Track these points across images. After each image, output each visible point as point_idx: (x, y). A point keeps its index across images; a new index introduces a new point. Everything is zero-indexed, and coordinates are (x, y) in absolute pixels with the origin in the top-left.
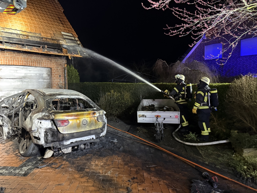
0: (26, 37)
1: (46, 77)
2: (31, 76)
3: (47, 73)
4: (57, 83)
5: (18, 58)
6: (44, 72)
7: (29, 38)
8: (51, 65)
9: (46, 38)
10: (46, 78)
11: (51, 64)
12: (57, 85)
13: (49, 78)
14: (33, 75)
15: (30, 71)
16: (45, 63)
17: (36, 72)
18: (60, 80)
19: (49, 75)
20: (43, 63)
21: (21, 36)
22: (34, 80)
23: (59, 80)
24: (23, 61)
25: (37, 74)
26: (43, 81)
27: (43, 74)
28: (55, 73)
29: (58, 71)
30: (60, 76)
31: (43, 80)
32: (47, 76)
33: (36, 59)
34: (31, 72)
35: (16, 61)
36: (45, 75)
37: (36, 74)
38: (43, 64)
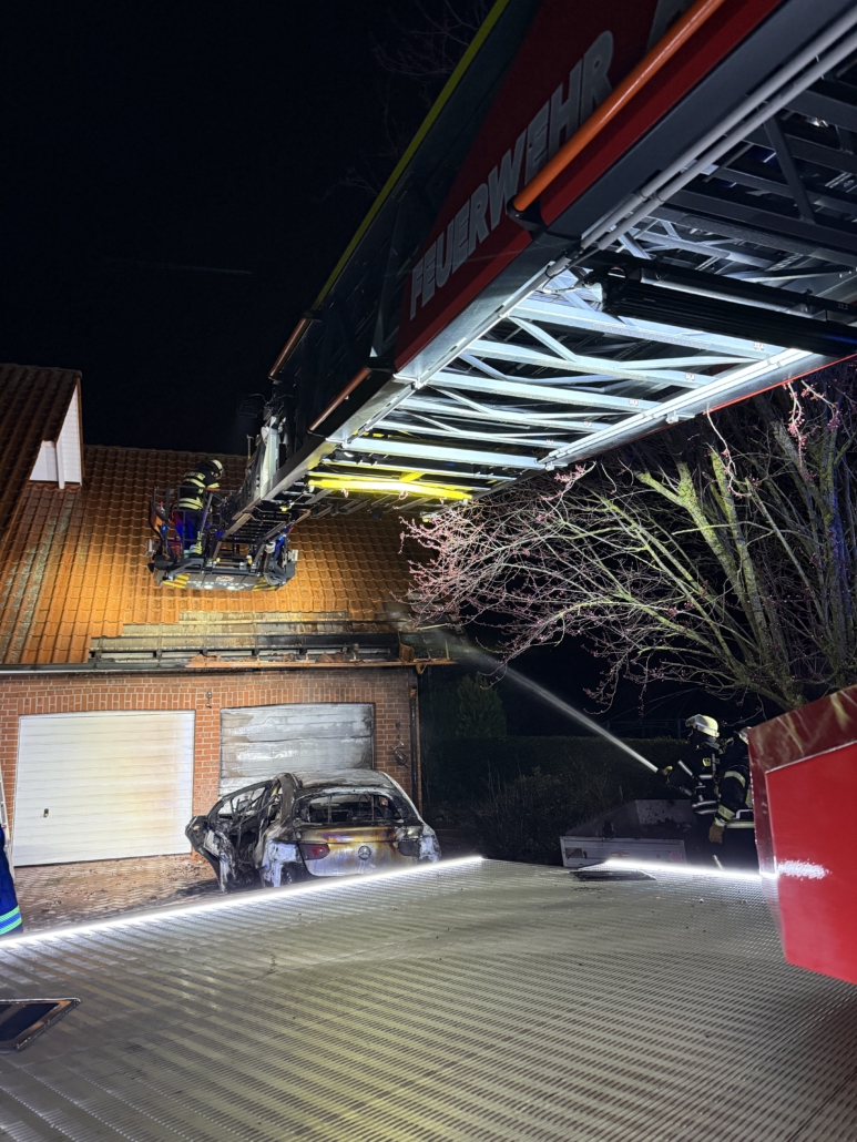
0: (310, 626)
1: (361, 730)
2: (322, 729)
3: (365, 718)
4: (390, 748)
5: (289, 686)
6: (354, 715)
7: (316, 630)
8: (373, 696)
9: (360, 622)
10: (361, 734)
11: (373, 690)
12: (389, 754)
13: (368, 733)
14: (326, 726)
15: (319, 716)
16: (358, 691)
17: (333, 719)
18: (398, 737)
19: (368, 724)
20: (353, 690)
21: (298, 626)
22: (328, 741)
23: (395, 739)
24: (301, 692)
25: (338, 725)
26: (354, 744)
27: (352, 722)
28: (383, 717)
29: (392, 711)
30: (398, 725)
31: (352, 740)
32: (363, 726)
33: (334, 682)
34: (323, 719)
35: (285, 692)
36: (359, 726)
37: (335, 723)
38: (353, 694)
